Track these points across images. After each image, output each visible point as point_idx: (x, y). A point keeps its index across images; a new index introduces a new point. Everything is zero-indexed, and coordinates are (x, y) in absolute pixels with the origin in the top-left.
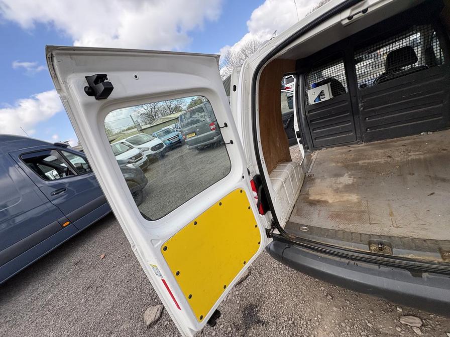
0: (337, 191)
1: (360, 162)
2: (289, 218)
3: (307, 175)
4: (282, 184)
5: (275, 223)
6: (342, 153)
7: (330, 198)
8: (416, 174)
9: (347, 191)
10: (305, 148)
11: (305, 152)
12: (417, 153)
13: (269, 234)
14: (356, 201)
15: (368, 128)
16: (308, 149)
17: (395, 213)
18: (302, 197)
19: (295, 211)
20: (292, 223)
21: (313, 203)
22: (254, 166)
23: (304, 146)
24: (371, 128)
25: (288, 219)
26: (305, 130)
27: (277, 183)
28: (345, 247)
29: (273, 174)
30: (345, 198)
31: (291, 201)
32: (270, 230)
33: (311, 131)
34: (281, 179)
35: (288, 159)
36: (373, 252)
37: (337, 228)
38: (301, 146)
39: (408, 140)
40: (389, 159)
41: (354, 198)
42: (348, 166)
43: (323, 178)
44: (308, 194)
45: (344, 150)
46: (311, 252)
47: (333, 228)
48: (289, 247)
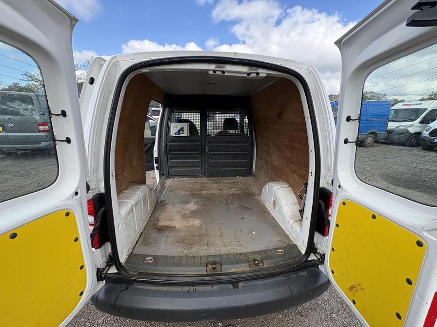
0: (185, 217)
1: (203, 192)
2: (133, 249)
3: (159, 200)
4: (132, 208)
5: (113, 259)
6: (191, 184)
7: (178, 223)
8: (235, 204)
9: (192, 217)
10: (160, 175)
11: (160, 178)
12: (235, 189)
13: (100, 275)
14: (198, 225)
15: (209, 167)
16: (163, 176)
17: (223, 234)
18: (152, 223)
19: (142, 239)
20: (135, 255)
21: (161, 230)
22: (98, 182)
23: (160, 172)
24: (211, 167)
25: (131, 250)
26: (164, 158)
27: (126, 206)
28: (187, 273)
29: (122, 195)
30: (191, 223)
31: (139, 228)
32: (103, 269)
33: (169, 160)
34: (132, 202)
35: (143, 182)
36: (208, 273)
37: (182, 254)
38: (157, 172)
39: (230, 180)
40: (220, 192)
41: (197, 222)
42: (195, 195)
43: (174, 204)
44: (158, 220)
45: (192, 181)
46: (153, 288)
47: (178, 255)
48: (126, 289)
